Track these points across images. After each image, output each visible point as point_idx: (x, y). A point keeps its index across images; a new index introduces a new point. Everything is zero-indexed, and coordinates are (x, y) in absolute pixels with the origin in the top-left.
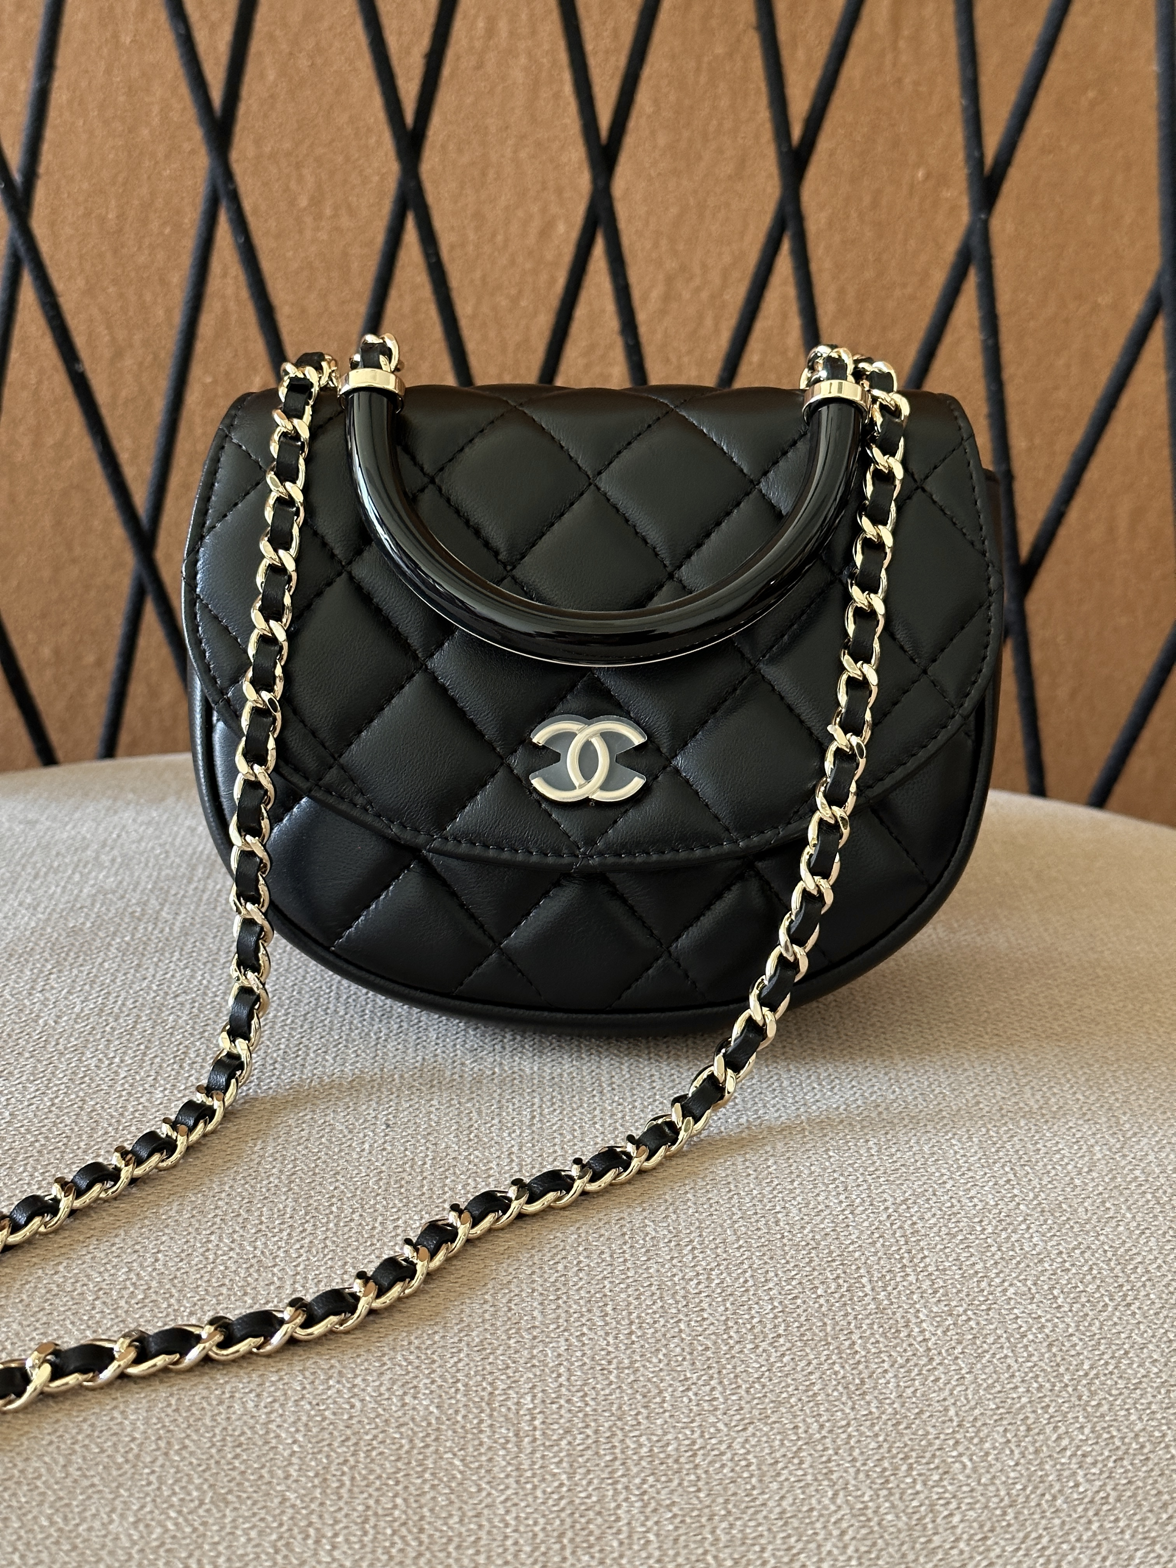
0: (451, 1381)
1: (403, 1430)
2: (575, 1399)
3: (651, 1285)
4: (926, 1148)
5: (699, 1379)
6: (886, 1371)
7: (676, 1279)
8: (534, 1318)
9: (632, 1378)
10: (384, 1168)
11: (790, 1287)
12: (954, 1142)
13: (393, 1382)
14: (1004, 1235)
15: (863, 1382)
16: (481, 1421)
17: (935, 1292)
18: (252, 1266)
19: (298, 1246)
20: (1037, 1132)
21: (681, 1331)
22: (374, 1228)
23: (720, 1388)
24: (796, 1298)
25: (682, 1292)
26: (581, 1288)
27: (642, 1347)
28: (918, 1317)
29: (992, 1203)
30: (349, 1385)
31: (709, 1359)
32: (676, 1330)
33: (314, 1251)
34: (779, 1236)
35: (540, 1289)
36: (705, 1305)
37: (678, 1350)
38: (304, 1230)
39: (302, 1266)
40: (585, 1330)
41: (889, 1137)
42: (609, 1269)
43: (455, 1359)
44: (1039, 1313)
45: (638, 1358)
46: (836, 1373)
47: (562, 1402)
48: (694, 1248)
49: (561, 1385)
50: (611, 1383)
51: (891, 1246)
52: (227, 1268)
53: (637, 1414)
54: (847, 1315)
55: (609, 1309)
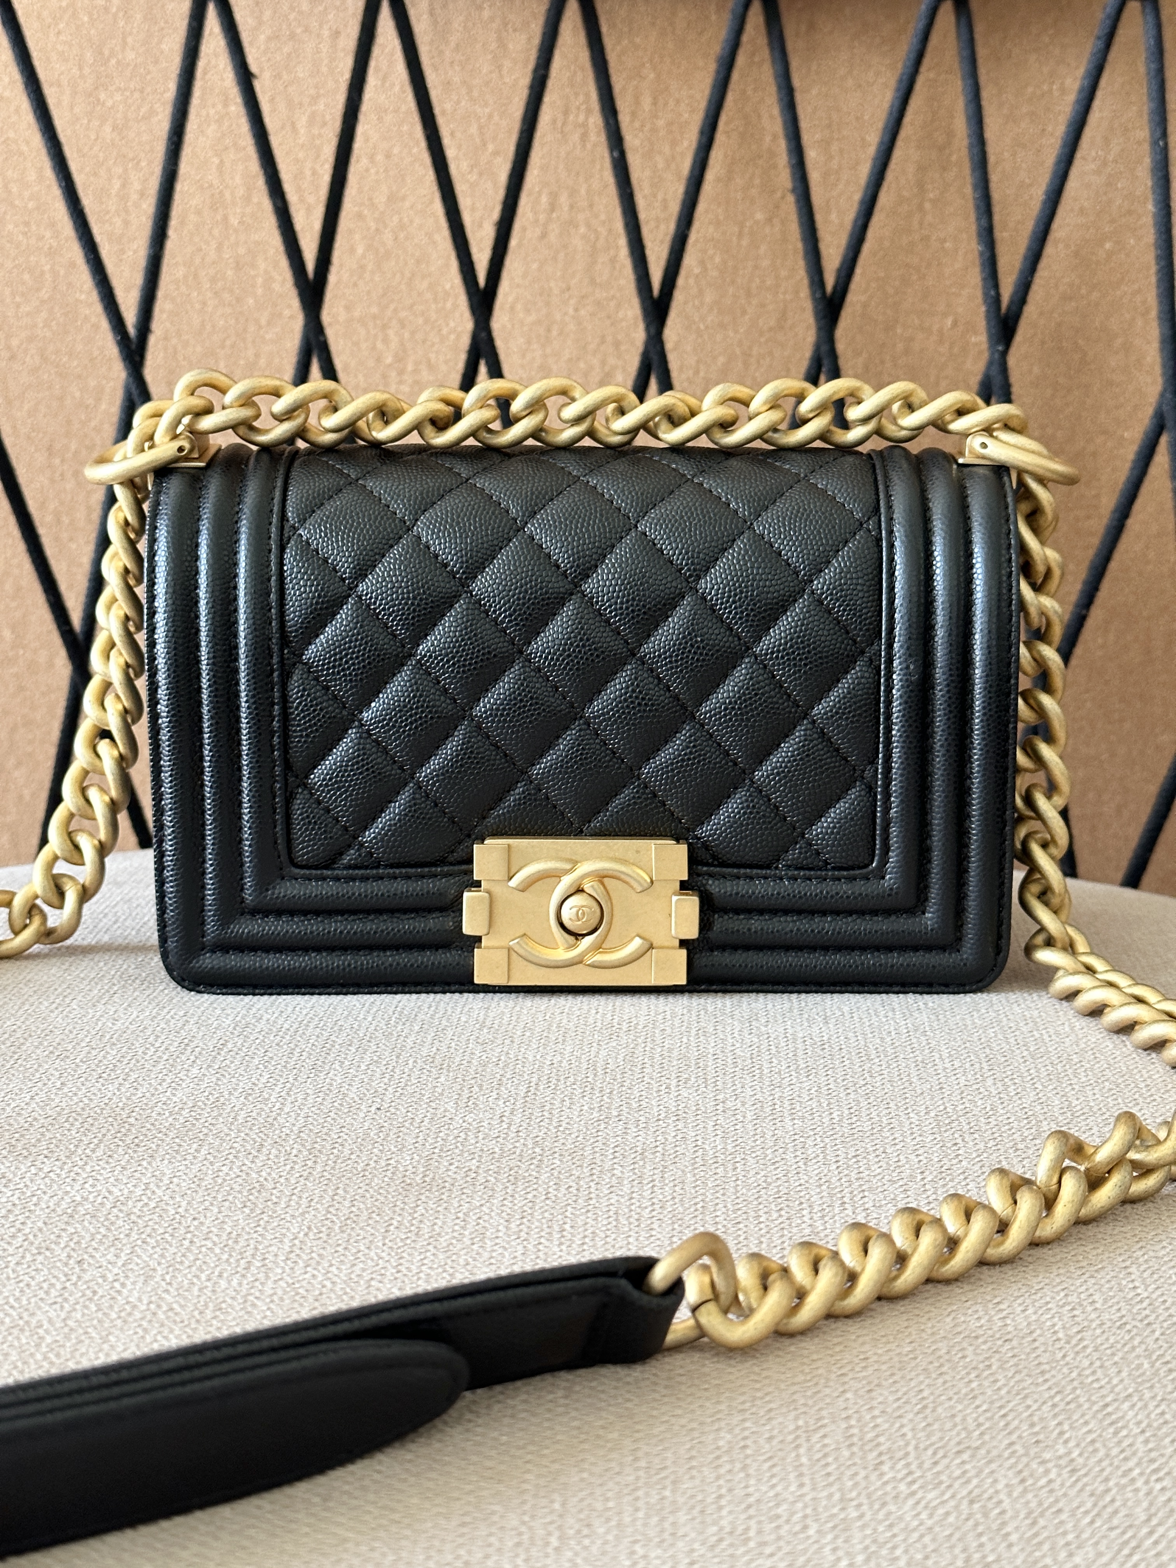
4: (885, 1120)
7: (633, 1207)
8: (498, 1231)
14: (941, 1182)
20: (992, 1109)
21: (629, 1243)
25: (636, 1217)
26: (546, 1211)
29: (936, 1159)
30: (323, 1271)
34: (734, 1179)
35: (509, 1211)
36: (655, 1226)
38: (306, 1165)
40: (542, 1240)
42: (574, 1198)
48: (653, 1186)
51: (835, 1188)
52: (232, 1189)
54: (782, 1236)
55: (567, 1227)
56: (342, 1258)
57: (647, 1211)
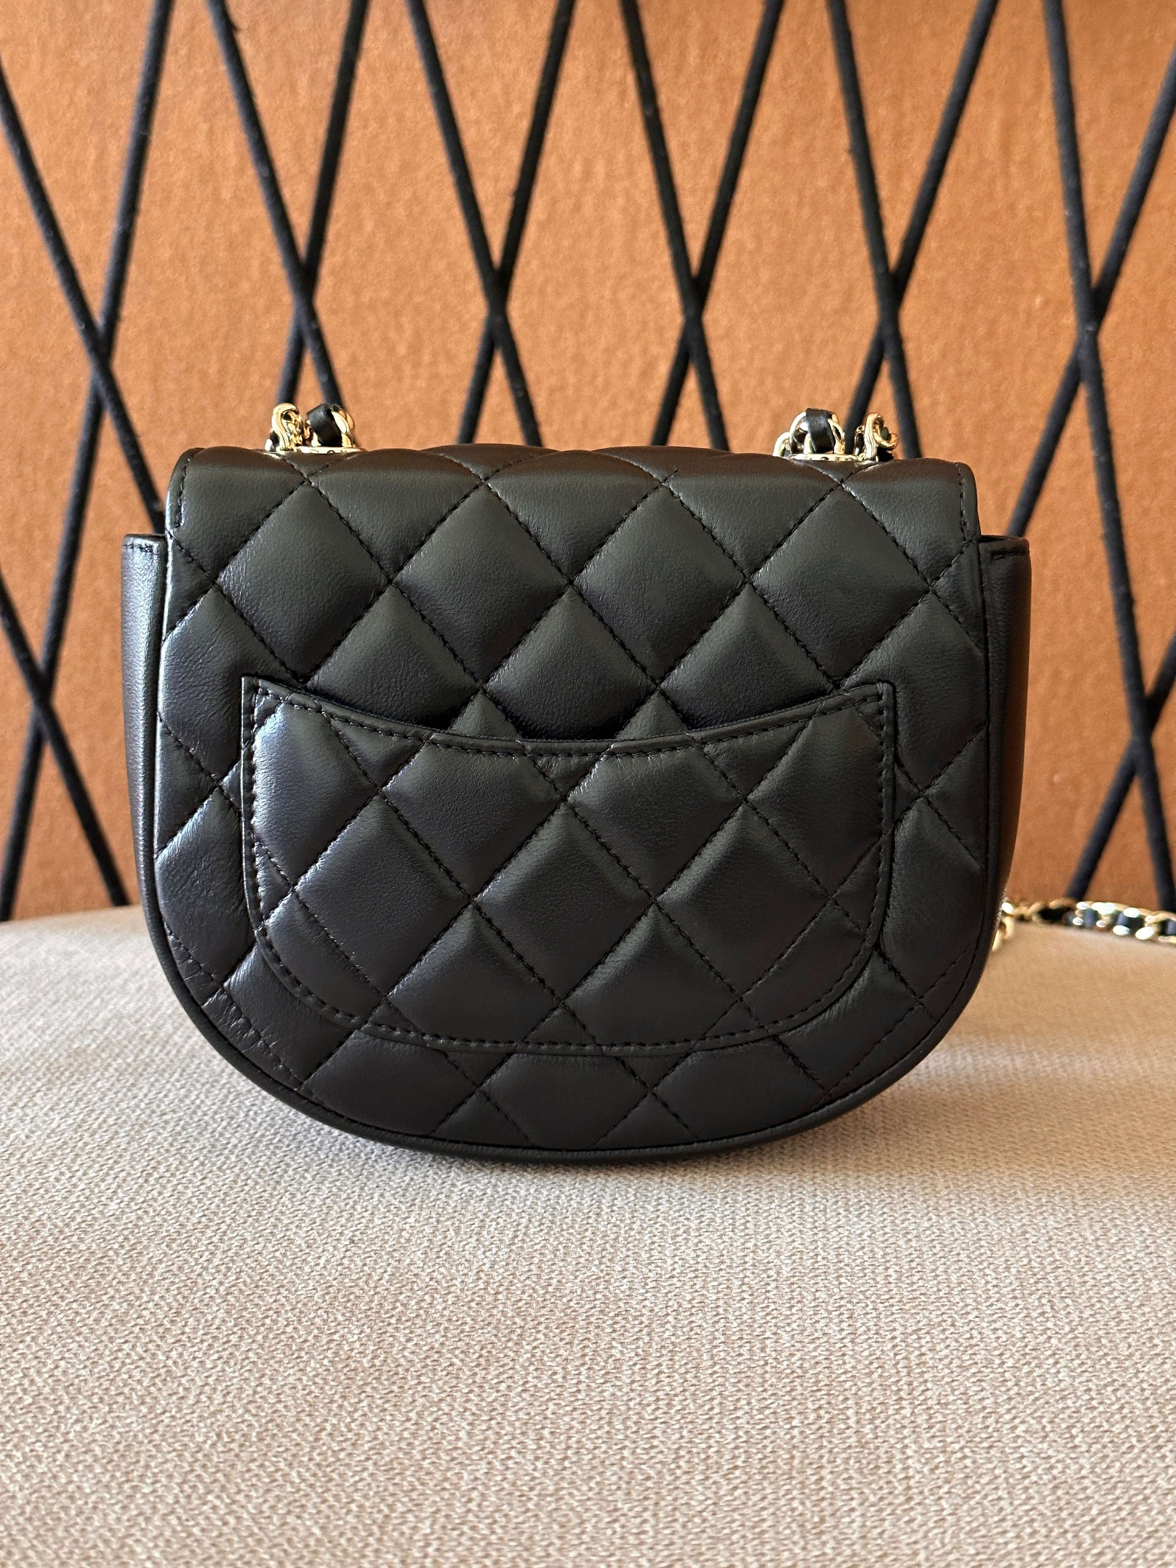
0: (344, 1500)
1: (275, 1550)
2: (481, 1526)
3: (600, 1409)
4: (954, 1278)
5: (630, 1510)
6: (853, 1510)
7: (632, 1404)
8: (458, 1439)
9: (553, 1506)
10: (334, 1283)
11: (761, 1416)
12: (987, 1271)
13: (279, 1499)
14: (1026, 1369)
15: (822, 1520)
16: (367, 1545)
17: (930, 1427)
18: (159, 1375)
19: (216, 1356)
20: (1087, 1263)
21: (623, 1458)
22: (305, 1341)
23: (652, 1521)
24: (766, 1428)
25: (635, 1418)
26: (521, 1409)
27: (574, 1473)
28: (904, 1453)
29: (1019, 1335)
30: (228, 1501)
31: (647, 1489)
32: (618, 1457)
33: (232, 1363)
34: (762, 1363)
35: (474, 1409)
36: (657, 1432)
37: (614, 1478)
38: (228, 1341)
39: (214, 1377)
40: (513, 1453)
41: (913, 1265)
42: (558, 1390)
43: (357, 1478)
44: (1050, 1452)
45: (565, 1485)
46: (793, 1510)
47: (465, 1528)
48: (660, 1372)
49: (469, 1511)
50: (528, 1510)
51: (890, 1377)
52: (130, 1377)
53: (548, 1546)
54: (821, 1447)
55: (546, 1432)
56: (254, 1480)
57: (649, 1409)
